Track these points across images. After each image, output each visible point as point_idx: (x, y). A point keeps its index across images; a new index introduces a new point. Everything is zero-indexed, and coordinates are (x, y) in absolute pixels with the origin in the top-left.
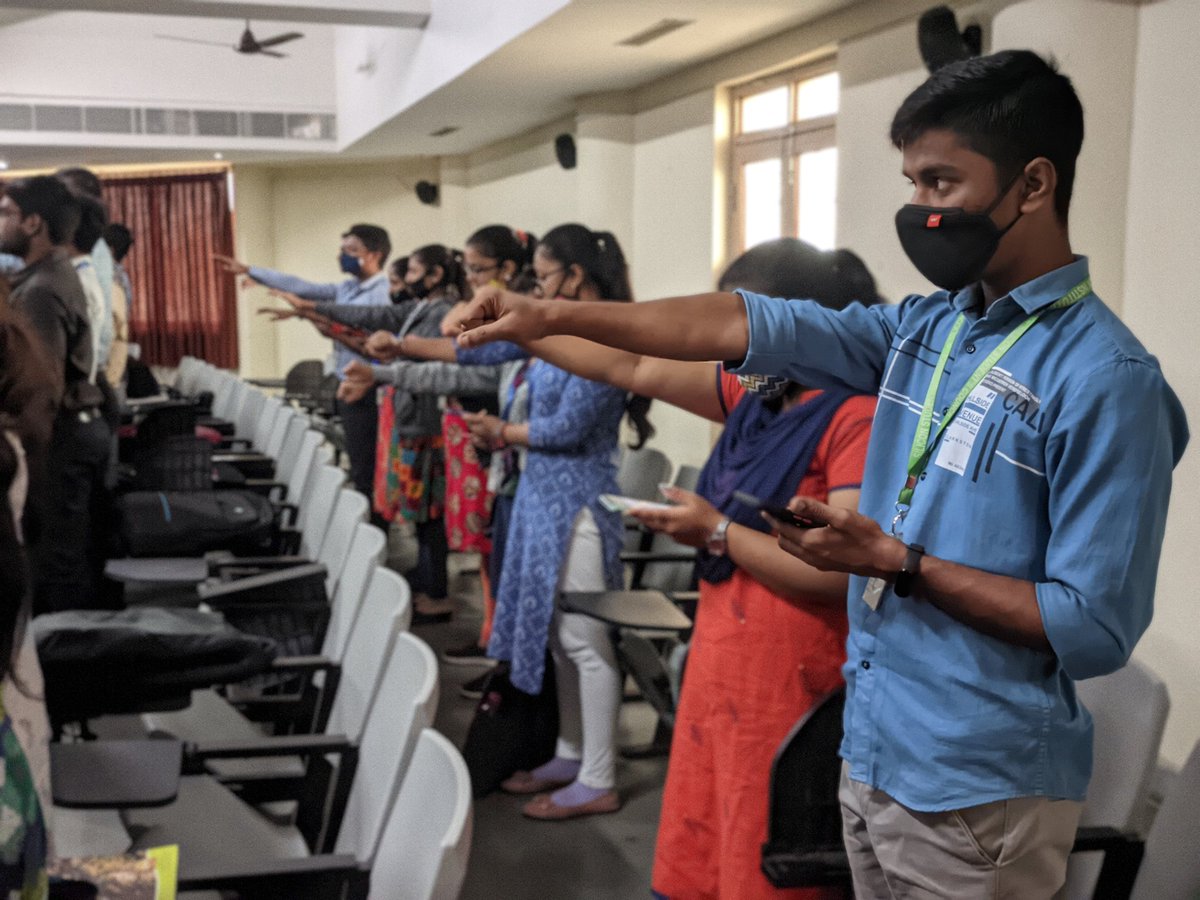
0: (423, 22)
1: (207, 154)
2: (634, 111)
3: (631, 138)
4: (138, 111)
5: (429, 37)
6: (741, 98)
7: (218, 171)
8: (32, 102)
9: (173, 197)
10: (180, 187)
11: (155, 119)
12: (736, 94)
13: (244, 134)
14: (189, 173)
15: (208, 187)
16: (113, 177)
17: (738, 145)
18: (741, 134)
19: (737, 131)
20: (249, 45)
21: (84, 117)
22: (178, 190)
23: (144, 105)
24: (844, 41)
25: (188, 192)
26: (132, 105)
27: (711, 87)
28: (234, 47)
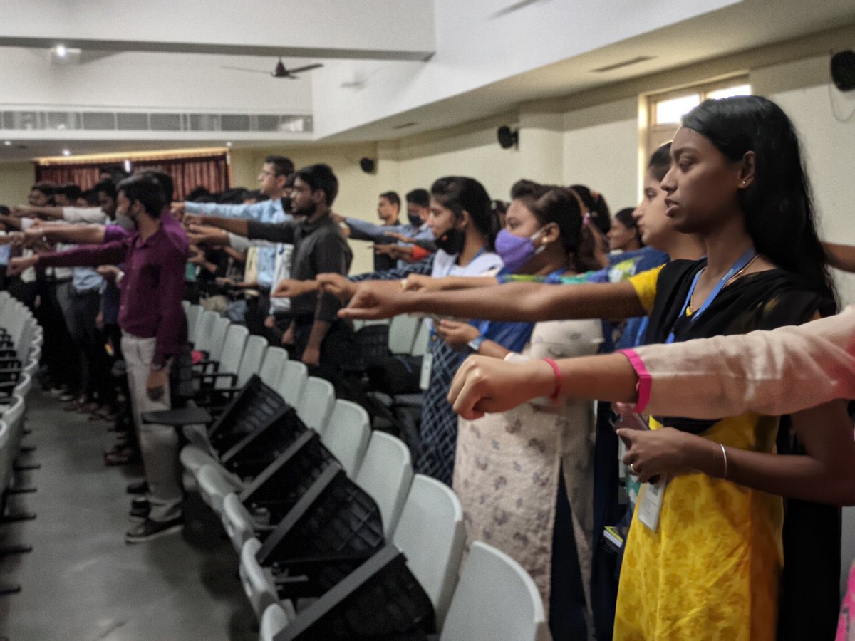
0: (427, 57)
1: (221, 143)
2: (563, 110)
3: (561, 128)
4: (185, 116)
5: (430, 66)
6: (656, 102)
7: (220, 154)
8: (115, 111)
9: (187, 171)
10: (191, 166)
11: (195, 121)
12: (652, 101)
13: (254, 129)
14: (198, 156)
15: (212, 165)
16: (141, 159)
17: (655, 132)
18: (656, 125)
19: (653, 122)
20: (282, 72)
21: (149, 120)
22: (190, 168)
23: (189, 112)
24: (754, 68)
25: (198, 169)
26: (180, 111)
27: (636, 95)
28: (271, 73)
